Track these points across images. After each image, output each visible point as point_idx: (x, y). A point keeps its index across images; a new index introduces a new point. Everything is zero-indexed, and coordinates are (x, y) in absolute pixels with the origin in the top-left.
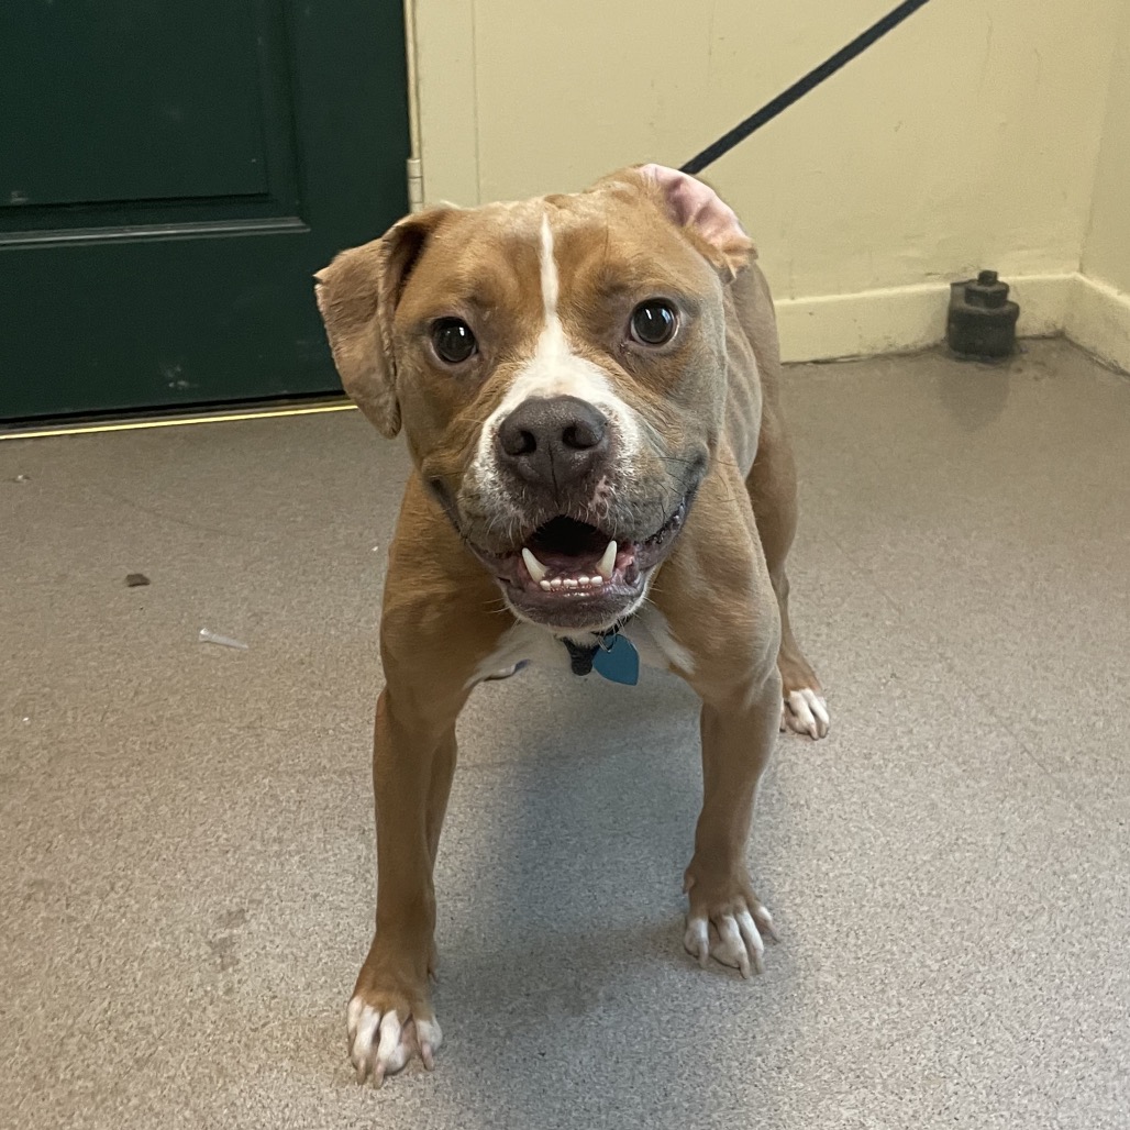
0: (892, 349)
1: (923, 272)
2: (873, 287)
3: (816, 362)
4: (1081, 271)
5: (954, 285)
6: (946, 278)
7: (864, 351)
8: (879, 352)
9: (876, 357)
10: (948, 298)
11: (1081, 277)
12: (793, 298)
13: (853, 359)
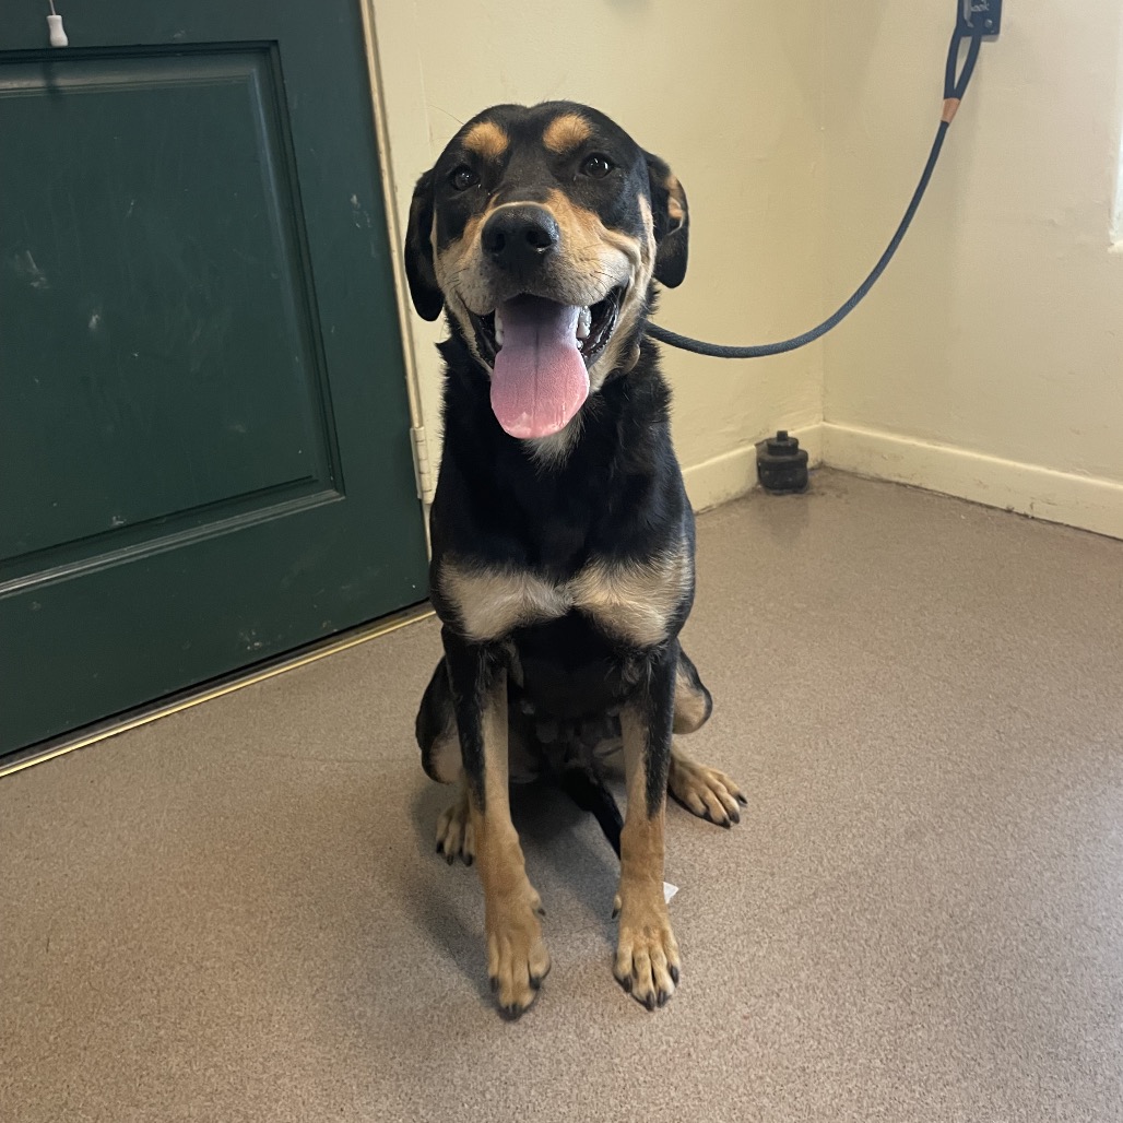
0: (729, 498)
1: (739, 439)
4: (824, 420)
5: (757, 445)
6: (750, 441)
7: (713, 502)
8: (722, 500)
9: (721, 505)
10: (755, 455)
11: (825, 424)
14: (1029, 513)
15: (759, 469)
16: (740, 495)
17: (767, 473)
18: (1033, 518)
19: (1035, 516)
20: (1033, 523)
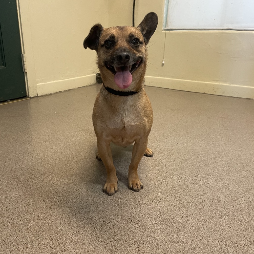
0: (91, 84)
1: (93, 72)
2: (87, 75)
3: (82, 87)
5: (96, 74)
6: (95, 73)
7: (88, 85)
8: (89, 85)
9: (89, 86)
10: (96, 76)
12: (78, 77)
13: (87, 86)
14: (149, 85)
15: (97, 79)
16: (93, 84)
17: (99, 80)
18: (149, 86)
19: (150, 86)
20: (150, 87)
